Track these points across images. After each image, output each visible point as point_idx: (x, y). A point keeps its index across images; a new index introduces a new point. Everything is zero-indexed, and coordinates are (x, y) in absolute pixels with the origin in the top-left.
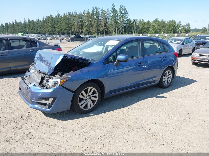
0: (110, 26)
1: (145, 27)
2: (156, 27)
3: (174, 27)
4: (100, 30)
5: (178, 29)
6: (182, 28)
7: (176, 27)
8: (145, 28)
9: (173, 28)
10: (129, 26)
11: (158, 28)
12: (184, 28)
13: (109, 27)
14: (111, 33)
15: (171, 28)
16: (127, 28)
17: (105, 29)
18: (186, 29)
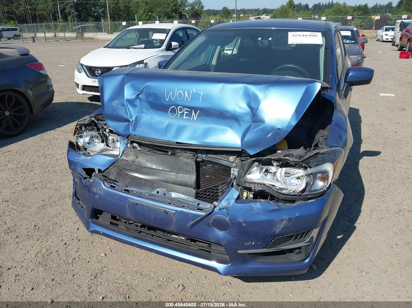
0: (41, 4)
1: (119, 5)
2: (142, 7)
3: (175, 6)
4: (15, 14)
5: (184, 9)
6: (190, 8)
7: (180, 6)
8: (121, 8)
9: (174, 8)
10: (85, 4)
11: (146, 8)
12: (192, 9)
13: (38, 4)
14: (46, 20)
15: (170, 8)
16: (83, 9)
17: (29, 11)
18: (197, 10)
